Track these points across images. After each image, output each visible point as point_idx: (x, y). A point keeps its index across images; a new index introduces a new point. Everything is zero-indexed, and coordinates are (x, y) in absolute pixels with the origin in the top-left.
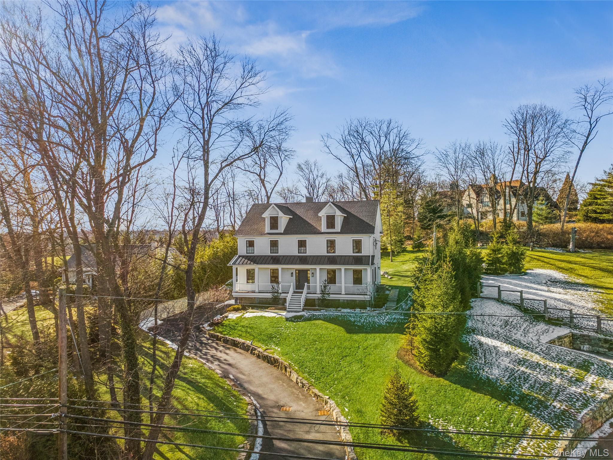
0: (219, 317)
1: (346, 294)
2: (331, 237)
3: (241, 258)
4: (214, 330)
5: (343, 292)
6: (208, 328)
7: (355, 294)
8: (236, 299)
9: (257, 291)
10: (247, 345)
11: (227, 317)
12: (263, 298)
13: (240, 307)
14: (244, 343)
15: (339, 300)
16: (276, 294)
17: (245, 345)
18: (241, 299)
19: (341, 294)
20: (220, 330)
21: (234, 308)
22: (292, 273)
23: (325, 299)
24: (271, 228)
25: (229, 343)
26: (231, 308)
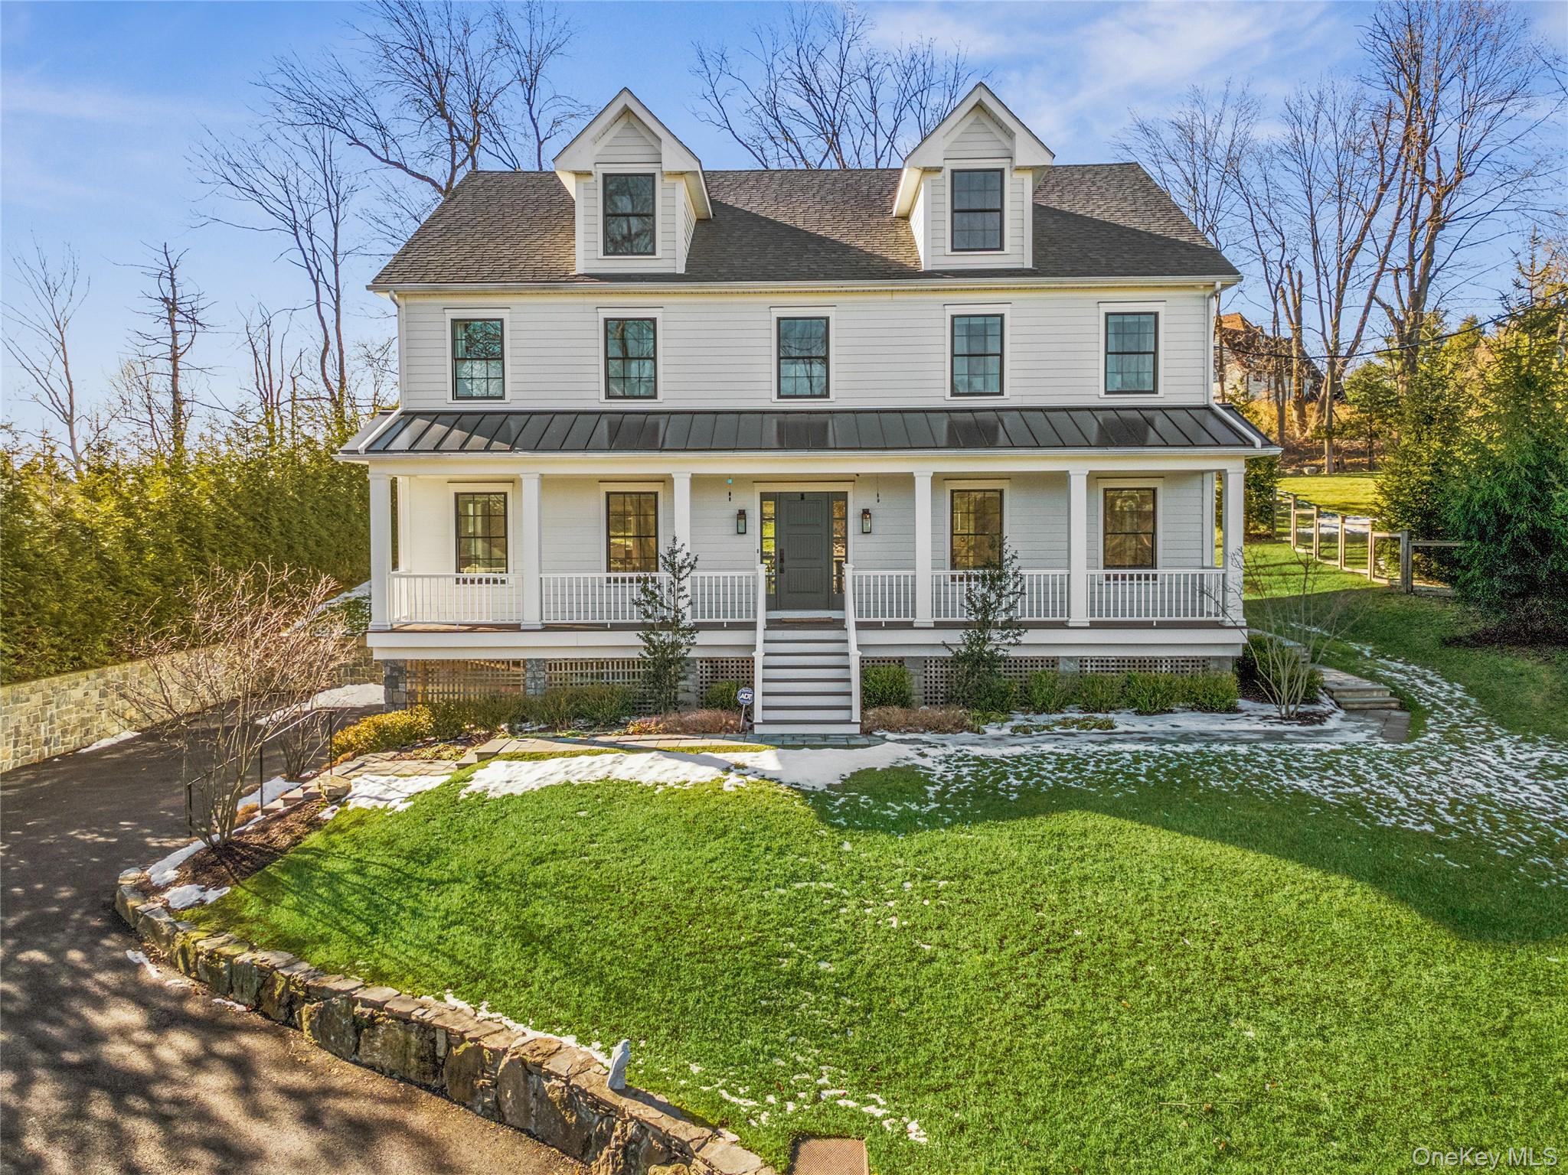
0: (276, 791)
1: (1094, 625)
2: (977, 302)
3: (419, 423)
4: (226, 917)
5: (1080, 614)
6: (183, 895)
7: (1147, 625)
8: (395, 674)
9: (532, 618)
10: (574, 1096)
11: (338, 797)
12: (573, 664)
13: (424, 719)
14: (529, 1070)
15: (1054, 662)
16: (666, 636)
17: (553, 1088)
18: (426, 670)
19: (1063, 625)
20: (284, 917)
21: (381, 730)
22: (742, 514)
23: (993, 661)
24: (614, 245)
25: (376, 1049)
26: (364, 729)
